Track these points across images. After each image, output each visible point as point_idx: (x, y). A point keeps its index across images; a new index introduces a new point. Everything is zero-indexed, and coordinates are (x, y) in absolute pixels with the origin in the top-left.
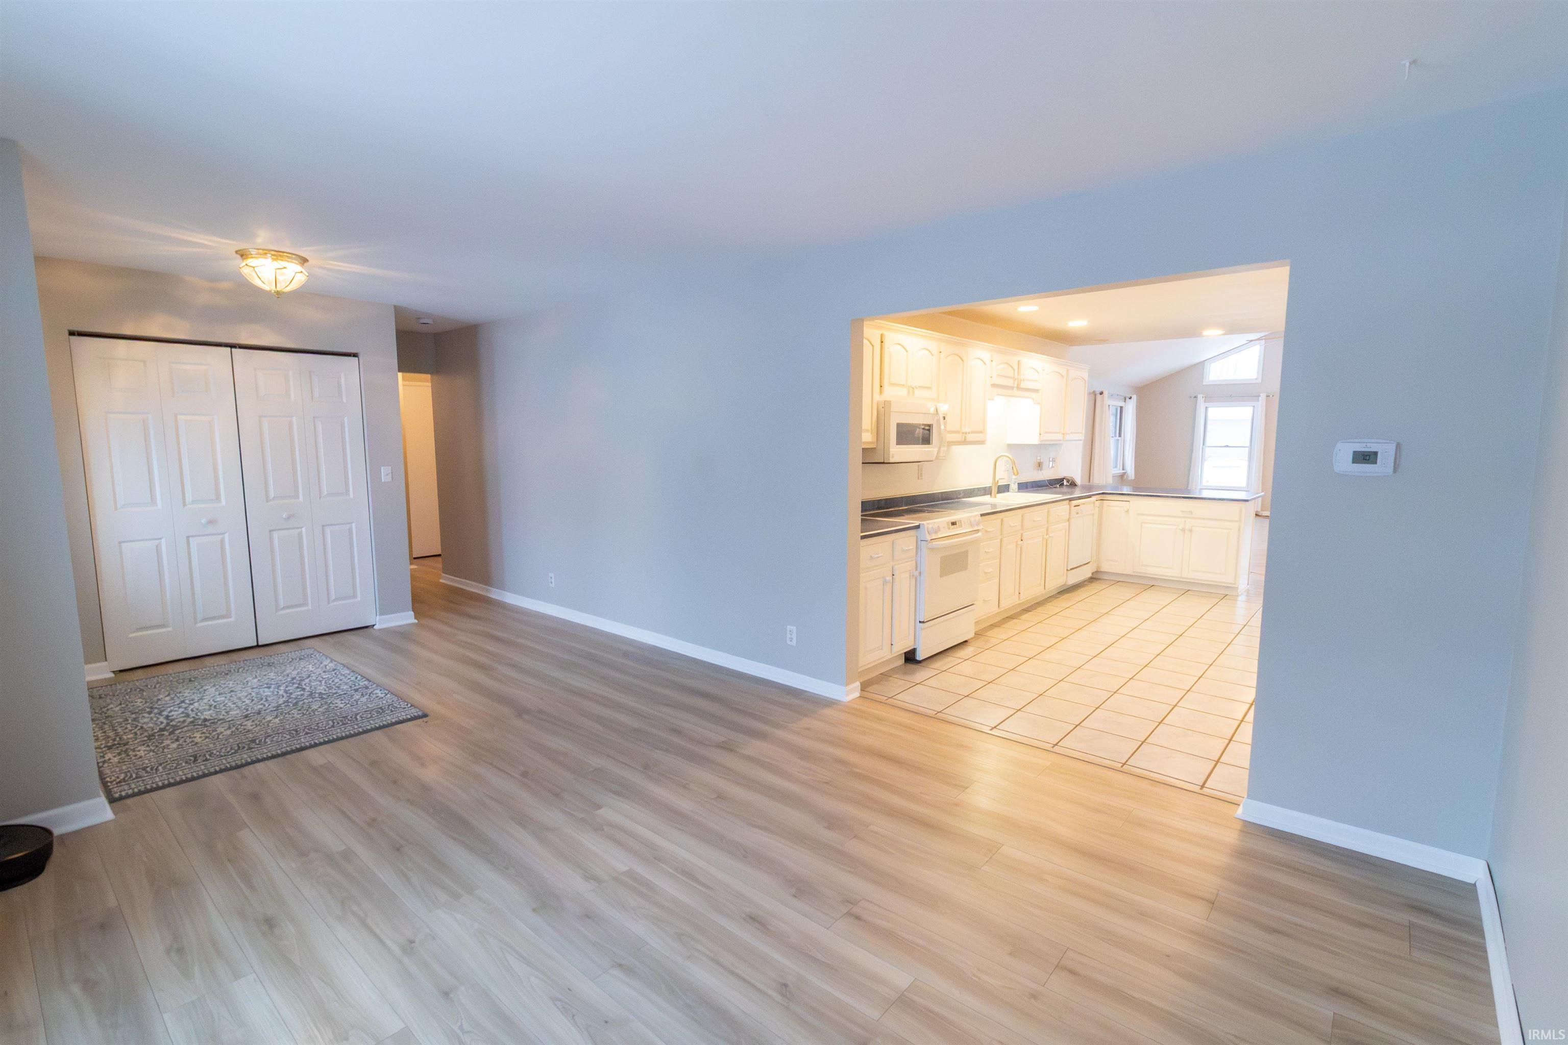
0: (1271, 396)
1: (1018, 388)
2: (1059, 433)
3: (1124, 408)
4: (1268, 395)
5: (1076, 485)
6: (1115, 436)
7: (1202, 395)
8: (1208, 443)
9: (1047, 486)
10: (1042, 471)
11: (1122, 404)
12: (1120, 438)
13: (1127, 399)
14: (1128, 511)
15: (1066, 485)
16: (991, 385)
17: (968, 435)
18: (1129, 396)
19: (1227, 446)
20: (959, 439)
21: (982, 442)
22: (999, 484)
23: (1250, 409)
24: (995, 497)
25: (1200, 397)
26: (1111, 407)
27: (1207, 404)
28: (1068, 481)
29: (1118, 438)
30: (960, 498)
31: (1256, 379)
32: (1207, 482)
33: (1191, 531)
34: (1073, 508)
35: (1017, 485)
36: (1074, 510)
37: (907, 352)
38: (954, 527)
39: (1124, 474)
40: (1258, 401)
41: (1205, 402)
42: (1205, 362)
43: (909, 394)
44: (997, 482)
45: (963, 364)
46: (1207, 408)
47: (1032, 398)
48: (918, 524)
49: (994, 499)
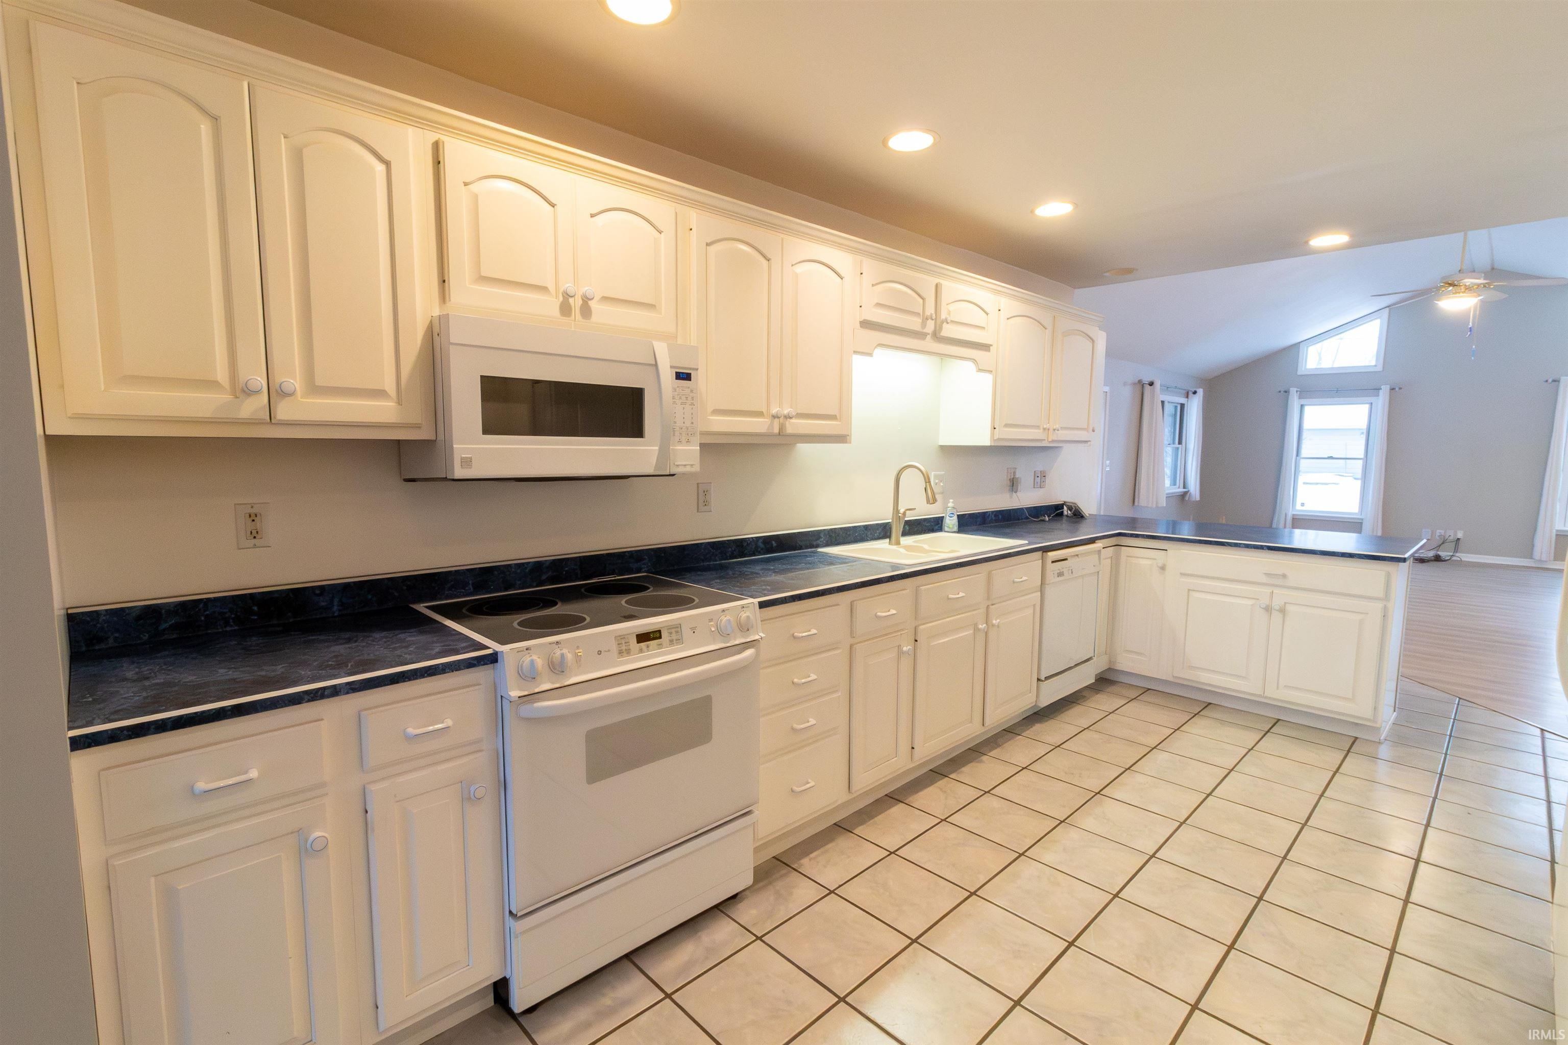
0: (1397, 389)
1: (937, 336)
2: (1049, 426)
3: (1186, 405)
4: (1393, 387)
5: (1082, 517)
6: (1174, 443)
7: (1296, 389)
8: (1304, 452)
10: (1018, 494)
11: (1183, 400)
12: (1181, 445)
13: (1191, 394)
14: (1163, 568)
15: (1068, 516)
16: (861, 322)
18: (1193, 390)
19: (1331, 458)
20: (761, 430)
21: (842, 439)
22: (906, 519)
23: (1366, 408)
24: (898, 543)
25: (1293, 391)
26: (1166, 404)
27: (1303, 402)
28: (1070, 508)
29: (1177, 445)
31: (1375, 366)
32: (1303, 505)
33: (1283, 611)
34: (1050, 566)
35: (955, 518)
36: (1052, 568)
37: (553, 205)
38: (648, 647)
39: (1185, 493)
40: (1378, 396)
41: (1300, 398)
42: (1301, 344)
43: (565, 309)
44: (904, 514)
45: (770, 267)
46: (1302, 406)
47: (974, 361)
48: (492, 652)
49: (894, 547)
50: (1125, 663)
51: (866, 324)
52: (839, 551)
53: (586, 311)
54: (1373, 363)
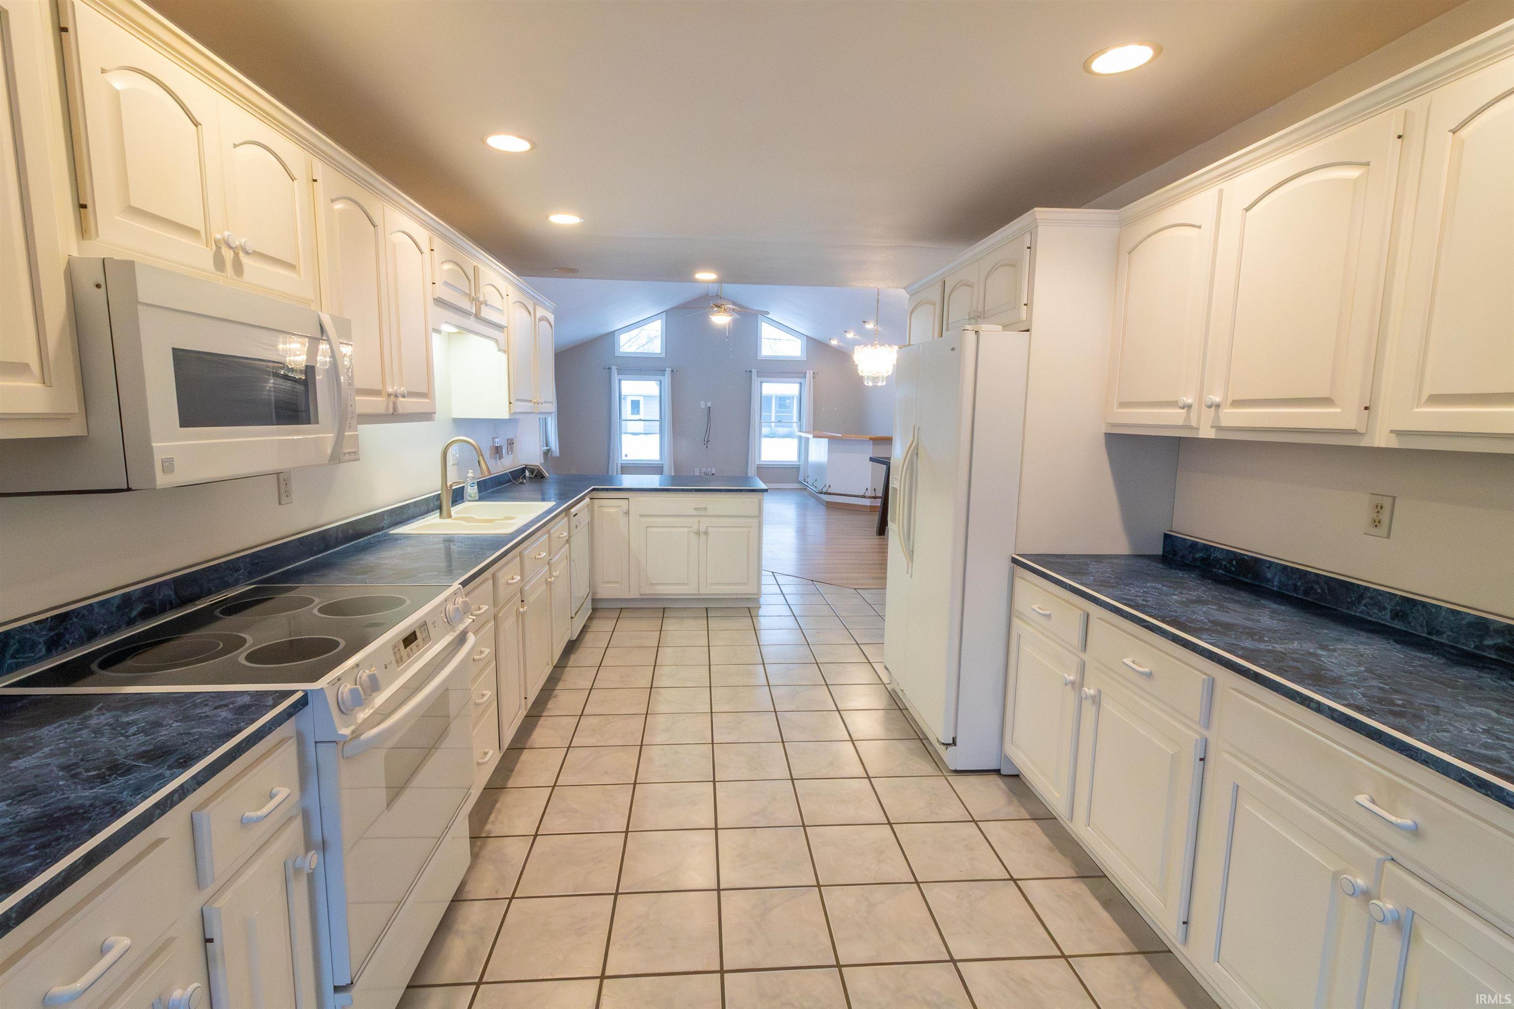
0: (675, 371)
1: (478, 316)
2: (531, 401)
4: (672, 369)
5: (543, 477)
7: (616, 367)
8: (624, 416)
9: (510, 481)
10: (503, 460)
14: (627, 513)
15: (530, 478)
16: (435, 299)
17: (401, 399)
20: (382, 410)
21: (428, 417)
22: (451, 489)
23: (658, 383)
24: (449, 516)
25: (614, 368)
27: (621, 377)
28: (530, 472)
30: (382, 529)
31: (661, 353)
32: (626, 456)
33: (706, 533)
34: (572, 521)
35: (474, 487)
36: (573, 523)
37: (196, 124)
38: (411, 650)
39: (548, 450)
40: (664, 375)
41: (618, 374)
42: (616, 332)
43: (219, 263)
44: (451, 486)
45: (376, 233)
46: (620, 380)
47: (496, 341)
48: (303, 694)
49: (449, 521)
50: (606, 591)
51: (439, 302)
52: (410, 530)
53: (238, 268)
54: (659, 351)
